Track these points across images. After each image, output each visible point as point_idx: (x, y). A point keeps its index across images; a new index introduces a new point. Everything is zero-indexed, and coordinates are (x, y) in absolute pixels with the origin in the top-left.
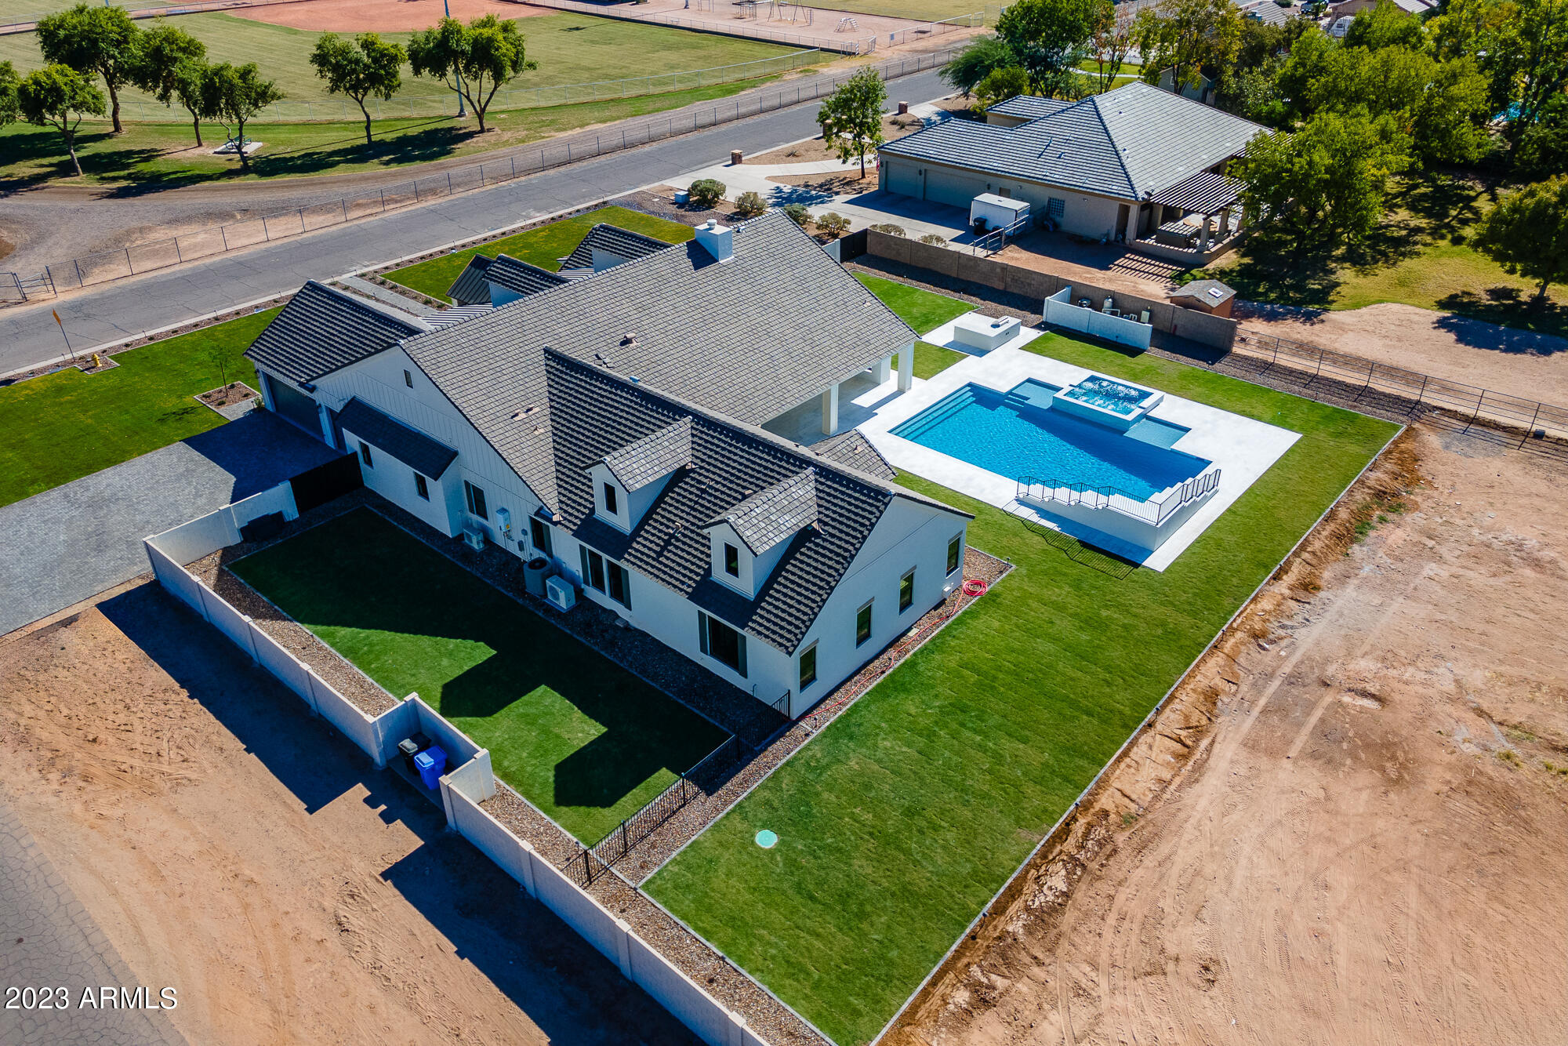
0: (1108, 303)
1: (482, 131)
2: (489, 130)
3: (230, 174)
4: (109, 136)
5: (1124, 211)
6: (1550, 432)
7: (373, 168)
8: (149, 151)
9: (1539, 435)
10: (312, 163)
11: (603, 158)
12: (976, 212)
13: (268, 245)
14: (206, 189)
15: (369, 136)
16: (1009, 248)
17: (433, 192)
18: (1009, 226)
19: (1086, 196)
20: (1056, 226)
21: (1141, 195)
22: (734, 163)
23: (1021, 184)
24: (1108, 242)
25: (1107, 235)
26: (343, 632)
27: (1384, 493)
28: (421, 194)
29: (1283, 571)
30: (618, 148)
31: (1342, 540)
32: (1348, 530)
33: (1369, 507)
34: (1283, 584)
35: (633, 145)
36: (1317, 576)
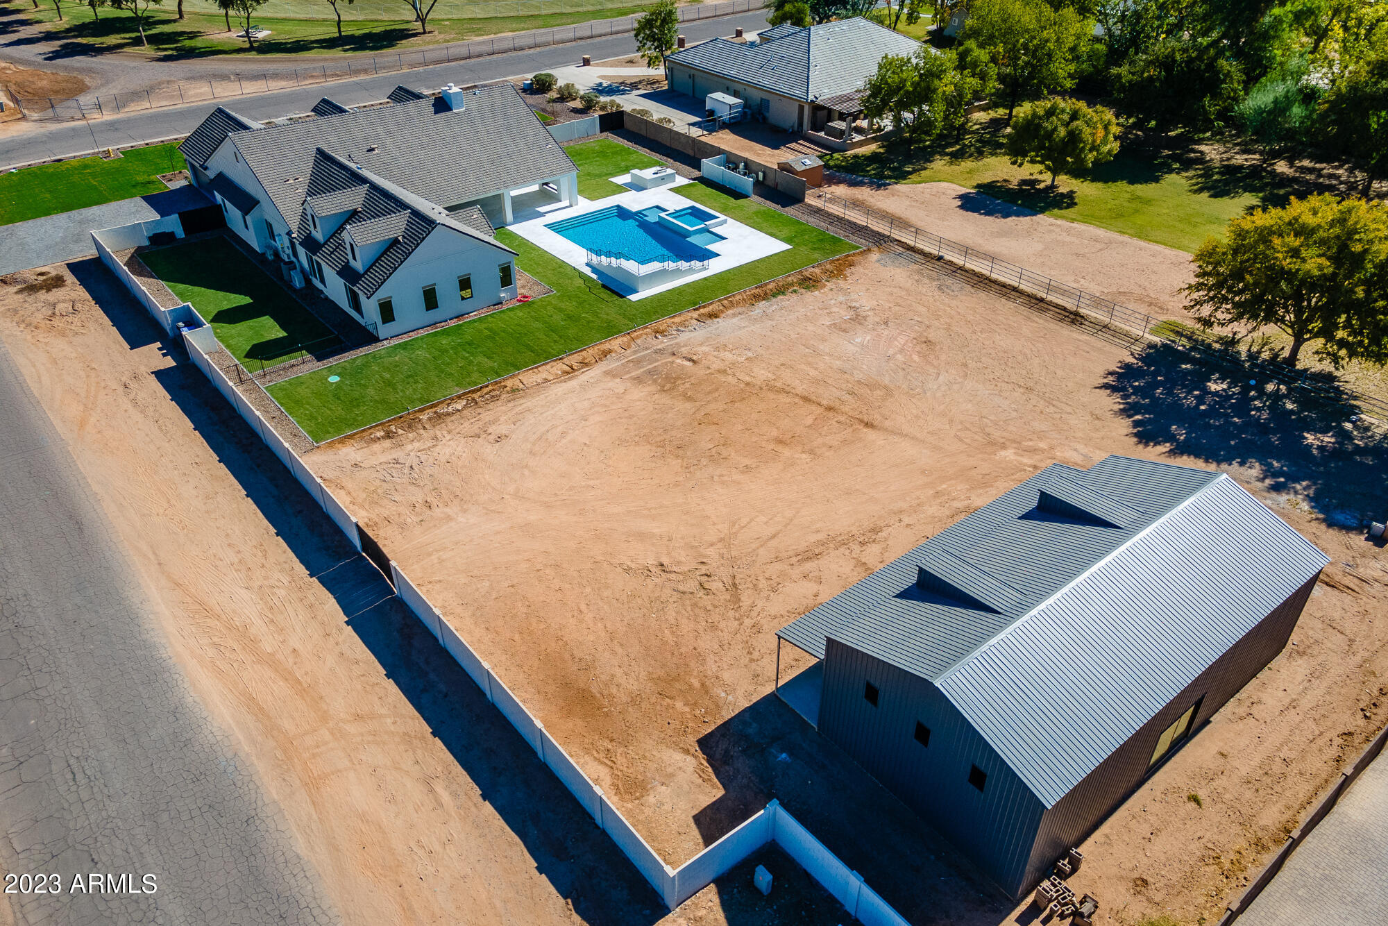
0: (742, 165)
1: (424, 32)
2: (429, 32)
3: (240, 50)
4: (175, 21)
5: (801, 108)
6: (947, 257)
7: (337, 53)
8: (195, 32)
9: (940, 258)
10: (299, 47)
11: (495, 57)
12: (709, 104)
13: (241, 97)
14: (219, 60)
15: (340, 31)
16: (723, 131)
17: (365, 71)
18: (725, 114)
19: (782, 98)
20: (765, 118)
21: (811, 97)
22: (584, 65)
23: (747, 88)
24: (793, 132)
25: (793, 127)
26: (181, 286)
27: (810, 279)
28: (357, 72)
29: (704, 307)
30: (510, 50)
31: (757, 298)
32: (766, 294)
33: (792, 284)
34: (698, 312)
35: (522, 49)
36: (722, 312)
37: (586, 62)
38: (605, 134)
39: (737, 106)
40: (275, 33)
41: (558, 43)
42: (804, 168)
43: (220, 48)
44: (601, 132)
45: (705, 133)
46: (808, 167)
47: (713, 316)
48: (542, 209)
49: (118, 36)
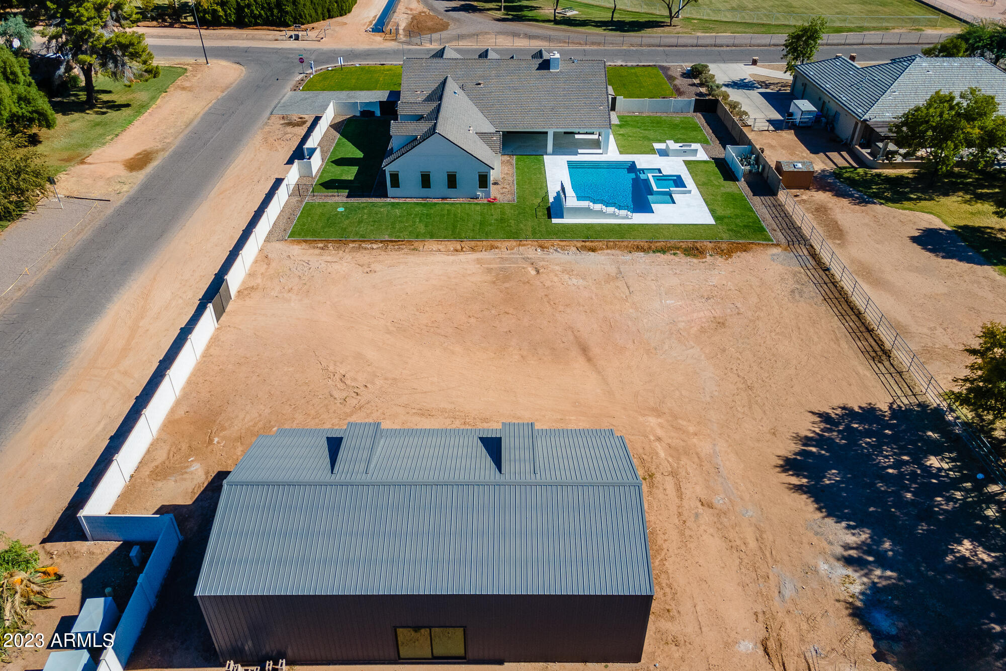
0: (753, 157)
1: (670, 26)
2: (674, 26)
3: (549, 21)
5: (857, 124)
7: (599, 31)
8: (536, 7)
9: (827, 270)
10: (584, 23)
11: (696, 48)
12: (792, 109)
13: (509, 47)
14: (528, 25)
15: (612, 18)
16: (788, 131)
17: (599, 44)
18: (798, 117)
19: (847, 113)
20: (833, 129)
21: (866, 117)
22: (750, 64)
23: (830, 100)
26: (343, 140)
27: (698, 249)
28: (593, 43)
29: (592, 241)
30: (711, 46)
31: (639, 249)
32: (650, 248)
33: (678, 249)
34: (583, 243)
35: (722, 46)
36: (602, 249)
37: (755, 62)
38: (695, 114)
39: (809, 112)
40: (580, 13)
41: (754, 46)
42: (792, 169)
43: (537, 18)
44: (694, 112)
45: (771, 128)
46: (795, 170)
47: (593, 250)
48: (580, 151)
49: (495, 4)
